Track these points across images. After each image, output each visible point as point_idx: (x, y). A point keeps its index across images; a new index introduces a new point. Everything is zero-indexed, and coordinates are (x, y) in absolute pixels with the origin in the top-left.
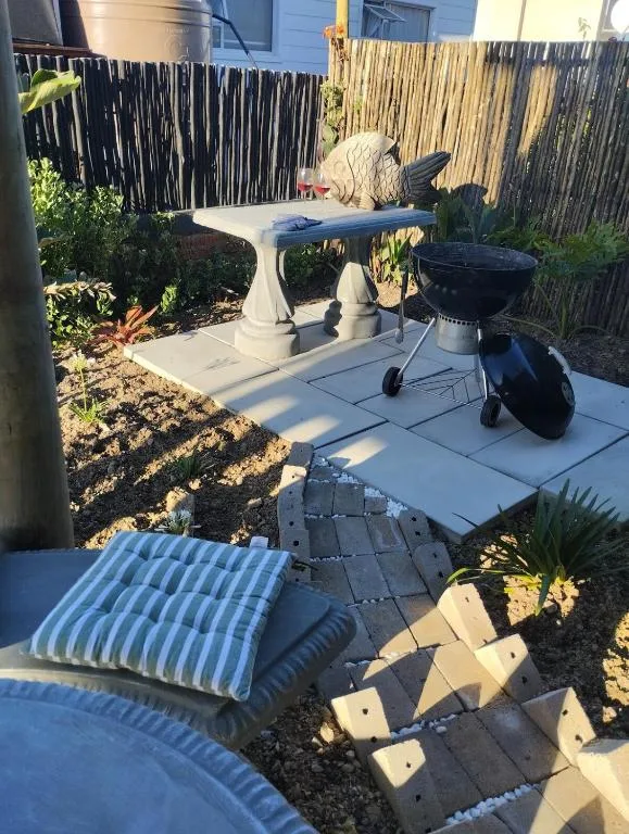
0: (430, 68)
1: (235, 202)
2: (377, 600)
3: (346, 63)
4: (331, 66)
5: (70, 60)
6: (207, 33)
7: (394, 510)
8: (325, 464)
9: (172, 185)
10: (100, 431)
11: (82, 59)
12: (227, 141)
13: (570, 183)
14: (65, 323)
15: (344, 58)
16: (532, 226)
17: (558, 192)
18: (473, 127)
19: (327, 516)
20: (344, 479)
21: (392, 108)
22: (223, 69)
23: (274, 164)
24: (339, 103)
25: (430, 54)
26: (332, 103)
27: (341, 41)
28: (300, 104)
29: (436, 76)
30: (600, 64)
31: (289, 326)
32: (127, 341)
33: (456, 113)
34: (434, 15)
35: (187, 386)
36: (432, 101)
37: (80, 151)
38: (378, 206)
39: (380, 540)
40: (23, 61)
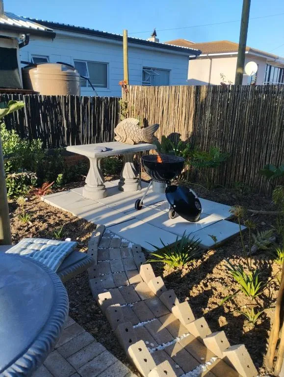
0: (157, 95)
1: (87, 143)
2: (119, 272)
3: (128, 93)
4: (122, 94)
5: (24, 96)
6: (78, 83)
7: (130, 245)
8: (109, 232)
9: (63, 138)
10: (28, 224)
11: (28, 95)
12: (84, 121)
13: (207, 134)
14: (19, 189)
15: (127, 92)
16: (196, 149)
18: (173, 115)
19: (107, 248)
20: (116, 237)
21: (145, 108)
22: (82, 97)
23: (102, 129)
24: (126, 107)
25: (157, 90)
26: (124, 107)
27: (126, 86)
28: (111, 108)
30: (212, 93)
31: (102, 187)
32: (42, 194)
33: (167, 110)
34: (171, 73)
35: (63, 209)
36: (158, 106)
37: (27, 126)
38: (135, 143)
39: (124, 255)
40: (6, 96)
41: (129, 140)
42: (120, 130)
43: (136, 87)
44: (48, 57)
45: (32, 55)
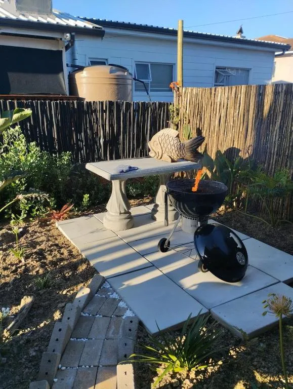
0: (213, 98)
2: (90, 367)
3: (180, 97)
4: (175, 99)
6: (130, 87)
8: (109, 286)
9: (99, 151)
10: (20, 262)
11: (58, 102)
12: (124, 132)
13: (276, 149)
14: (37, 210)
15: (179, 96)
16: (260, 170)
17: (270, 153)
18: (232, 124)
19: (93, 315)
20: (115, 296)
21: (199, 116)
22: (123, 103)
24: (178, 114)
25: (213, 92)
26: (175, 114)
27: (178, 88)
28: (160, 115)
29: (216, 101)
30: (285, 94)
33: (225, 118)
35: (73, 243)
36: (215, 113)
38: (173, 161)
39: (111, 332)
40: (32, 103)
41: (165, 156)
42: (155, 143)
43: (190, 88)
44: (107, 60)
45: (89, 58)
